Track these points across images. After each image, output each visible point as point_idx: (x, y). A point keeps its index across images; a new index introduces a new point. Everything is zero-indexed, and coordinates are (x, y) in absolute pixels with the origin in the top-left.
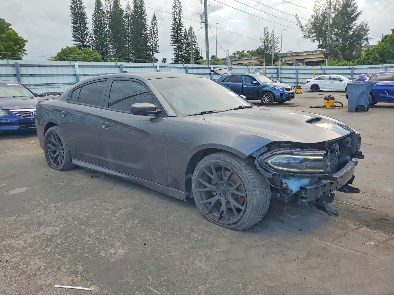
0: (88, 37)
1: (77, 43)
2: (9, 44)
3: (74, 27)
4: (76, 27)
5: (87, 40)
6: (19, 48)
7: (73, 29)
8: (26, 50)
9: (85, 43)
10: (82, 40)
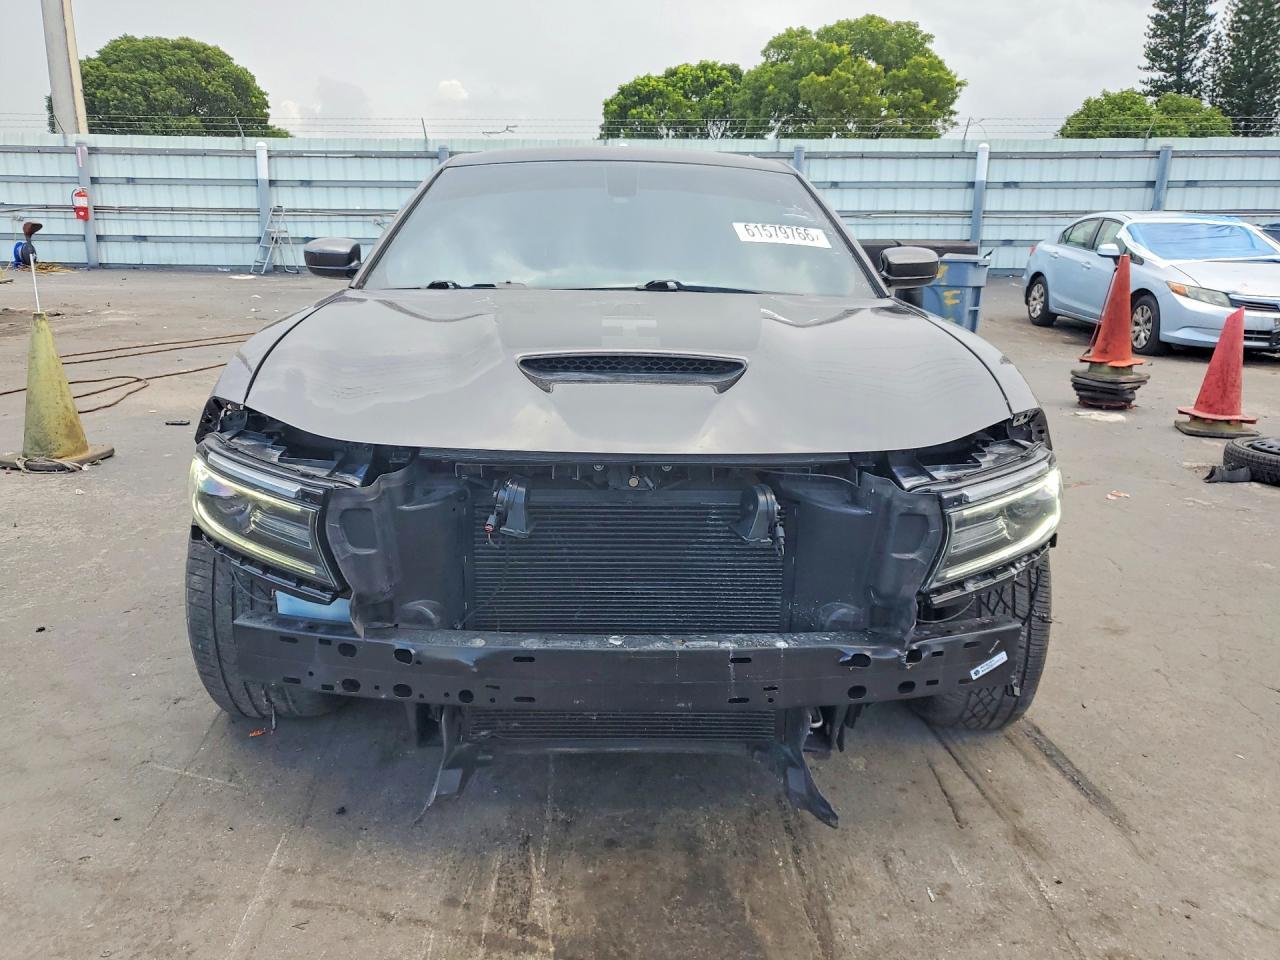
0: (1203, 51)
1: (1157, 75)
2: (911, 97)
3: (1157, 20)
4: (1167, 17)
5: (1199, 63)
6: (936, 107)
7: (1153, 26)
8: (955, 113)
9: (1188, 75)
10: (1180, 64)
